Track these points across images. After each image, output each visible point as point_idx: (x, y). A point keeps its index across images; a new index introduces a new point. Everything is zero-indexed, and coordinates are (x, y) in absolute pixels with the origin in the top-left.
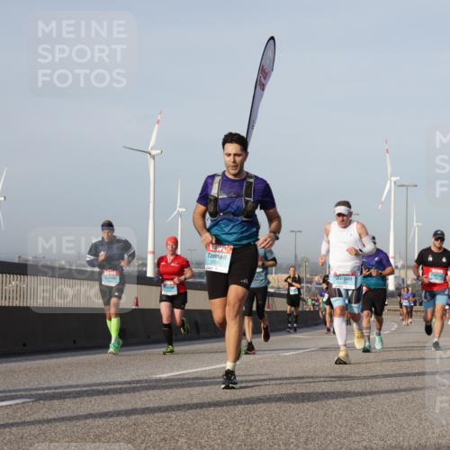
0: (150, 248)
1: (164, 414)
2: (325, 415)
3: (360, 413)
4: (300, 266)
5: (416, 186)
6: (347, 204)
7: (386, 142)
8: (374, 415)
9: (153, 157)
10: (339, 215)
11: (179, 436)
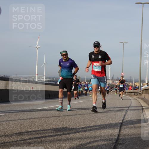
0: (37, 74)
1: (40, 119)
2: (84, 119)
3: (93, 119)
8: (97, 119)
11: (44, 125)
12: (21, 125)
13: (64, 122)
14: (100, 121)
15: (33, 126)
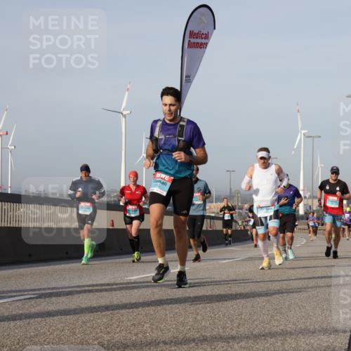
2: (252, 307)
4: (233, 197)
5: (320, 137)
6: (266, 150)
7: (298, 104)
9: (125, 116)
10: (262, 158)
11: (145, 322)
12: (83, 322)
13: (198, 314)
14: (295, 312)
15: (115, 326)
